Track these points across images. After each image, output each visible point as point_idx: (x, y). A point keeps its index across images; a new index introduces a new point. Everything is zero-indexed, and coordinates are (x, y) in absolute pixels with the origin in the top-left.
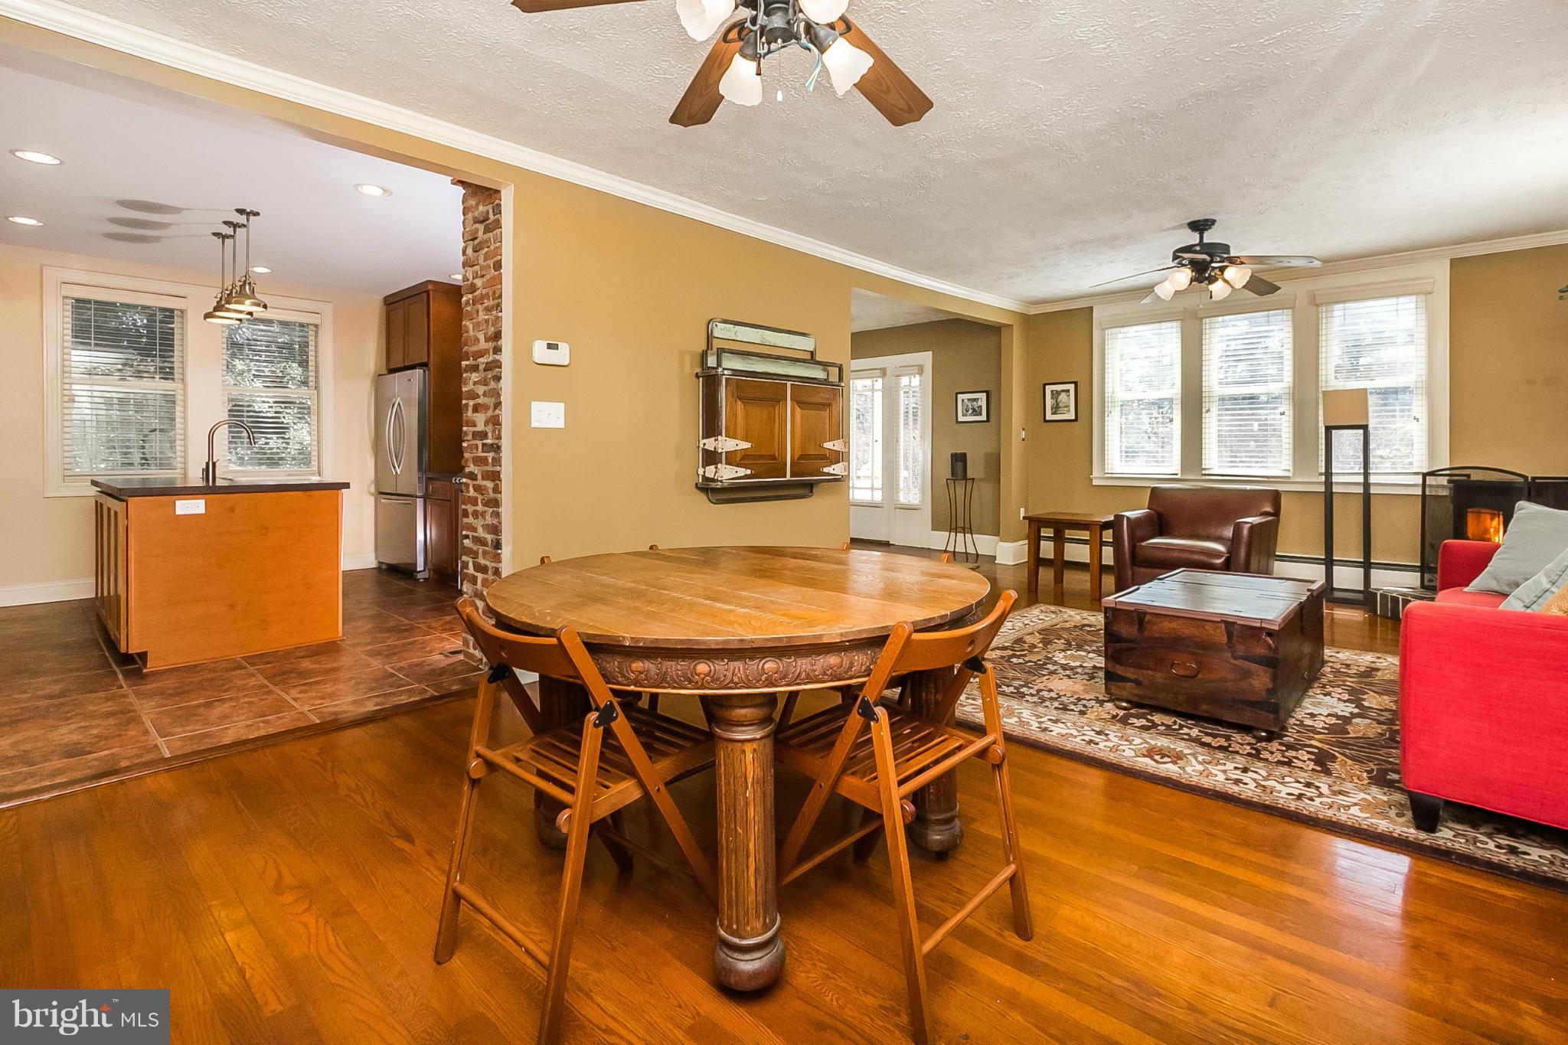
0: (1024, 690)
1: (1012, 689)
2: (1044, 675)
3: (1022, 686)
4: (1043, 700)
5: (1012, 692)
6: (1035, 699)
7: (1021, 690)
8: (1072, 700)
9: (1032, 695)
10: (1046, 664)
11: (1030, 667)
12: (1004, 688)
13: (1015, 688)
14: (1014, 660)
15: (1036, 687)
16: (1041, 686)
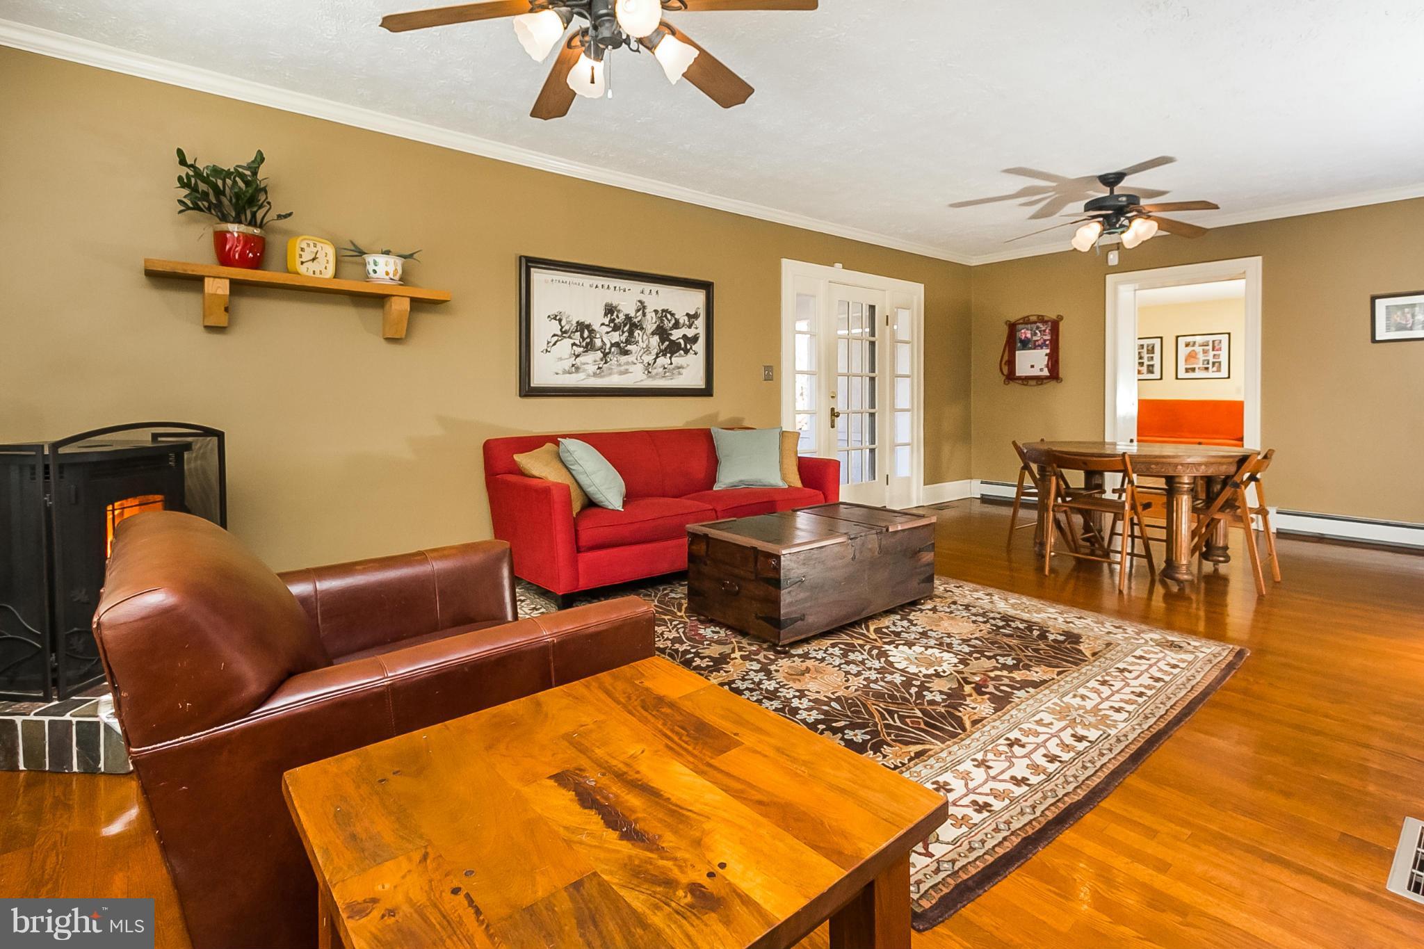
0: (1001, 624)
1: (1013, 624)
2: (976, 638)
3: (1003, 627)
4: (983, 615)
5: (1014, 621)
6: (992, 615)
7: (1004, 623)
8: (958, 613)
9: (994, 619)
10: (970, 654)
11: (990, 650)
12: (1021, 626)
13: (1010, 626)
14: (1010, 662)
15: (988, 625)
16: (983, 626)
